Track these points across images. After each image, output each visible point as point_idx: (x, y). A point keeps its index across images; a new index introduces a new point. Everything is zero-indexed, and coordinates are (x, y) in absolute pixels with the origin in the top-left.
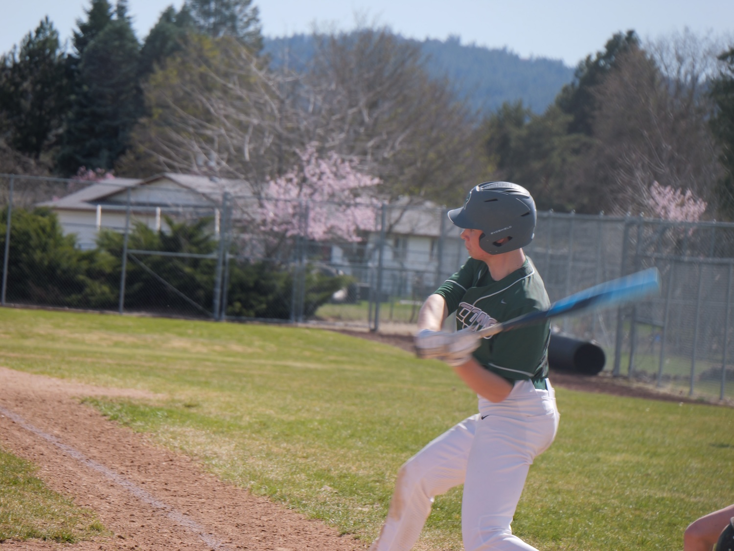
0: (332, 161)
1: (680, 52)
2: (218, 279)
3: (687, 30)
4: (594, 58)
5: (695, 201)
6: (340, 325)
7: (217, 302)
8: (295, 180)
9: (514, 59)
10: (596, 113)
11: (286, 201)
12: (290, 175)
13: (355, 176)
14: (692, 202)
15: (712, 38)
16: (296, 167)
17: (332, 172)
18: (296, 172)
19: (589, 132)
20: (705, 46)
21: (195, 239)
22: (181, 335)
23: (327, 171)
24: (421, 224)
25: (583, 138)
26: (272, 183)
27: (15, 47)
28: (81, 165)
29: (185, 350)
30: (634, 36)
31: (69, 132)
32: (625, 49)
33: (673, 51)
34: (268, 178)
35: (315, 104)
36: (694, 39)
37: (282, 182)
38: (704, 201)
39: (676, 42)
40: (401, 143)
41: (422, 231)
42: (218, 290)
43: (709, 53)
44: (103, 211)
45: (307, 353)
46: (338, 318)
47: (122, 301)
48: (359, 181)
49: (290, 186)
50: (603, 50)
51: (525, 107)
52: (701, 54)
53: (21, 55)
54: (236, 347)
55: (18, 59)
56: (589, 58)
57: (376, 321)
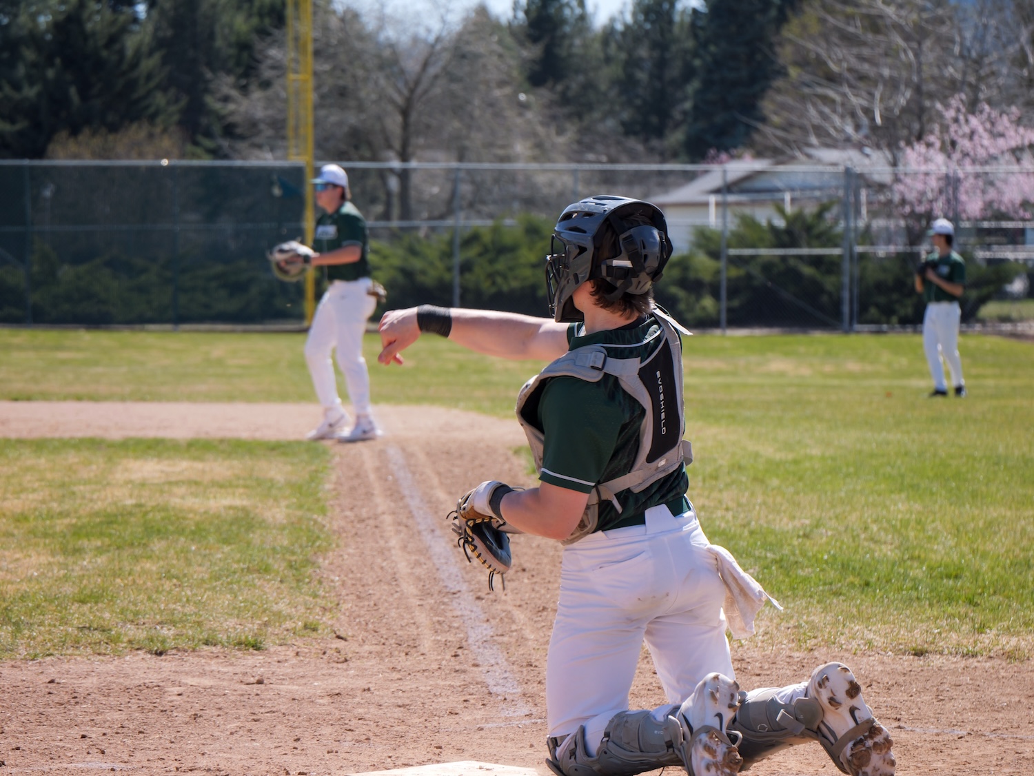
0: (985, 116)
2: (846, 280)
6: (1007, 327)
7: (846, 309)
8: (938, 145)
11: (926, 174)
13: (1016, 131)
16: (938, 127)
17: (986, 130)
18: (937, 133)
21: (816, 231)
22: (787, 354)
23: (980, 129)
26: (909, 151)
27: (625, 4)
28: (710, 146)
29: (782, 374)
31: (695, 107)
34: (902, 144)
35: (962, 45)
37: (921, 147)
42: (846, 295)
44: (718, 204)
46: (1005, 319)
47: (724, 317)
48: (1023, 137)
49: (932, 152)
53: (634, 14)
54: (853, 366)
55: (629, 18)
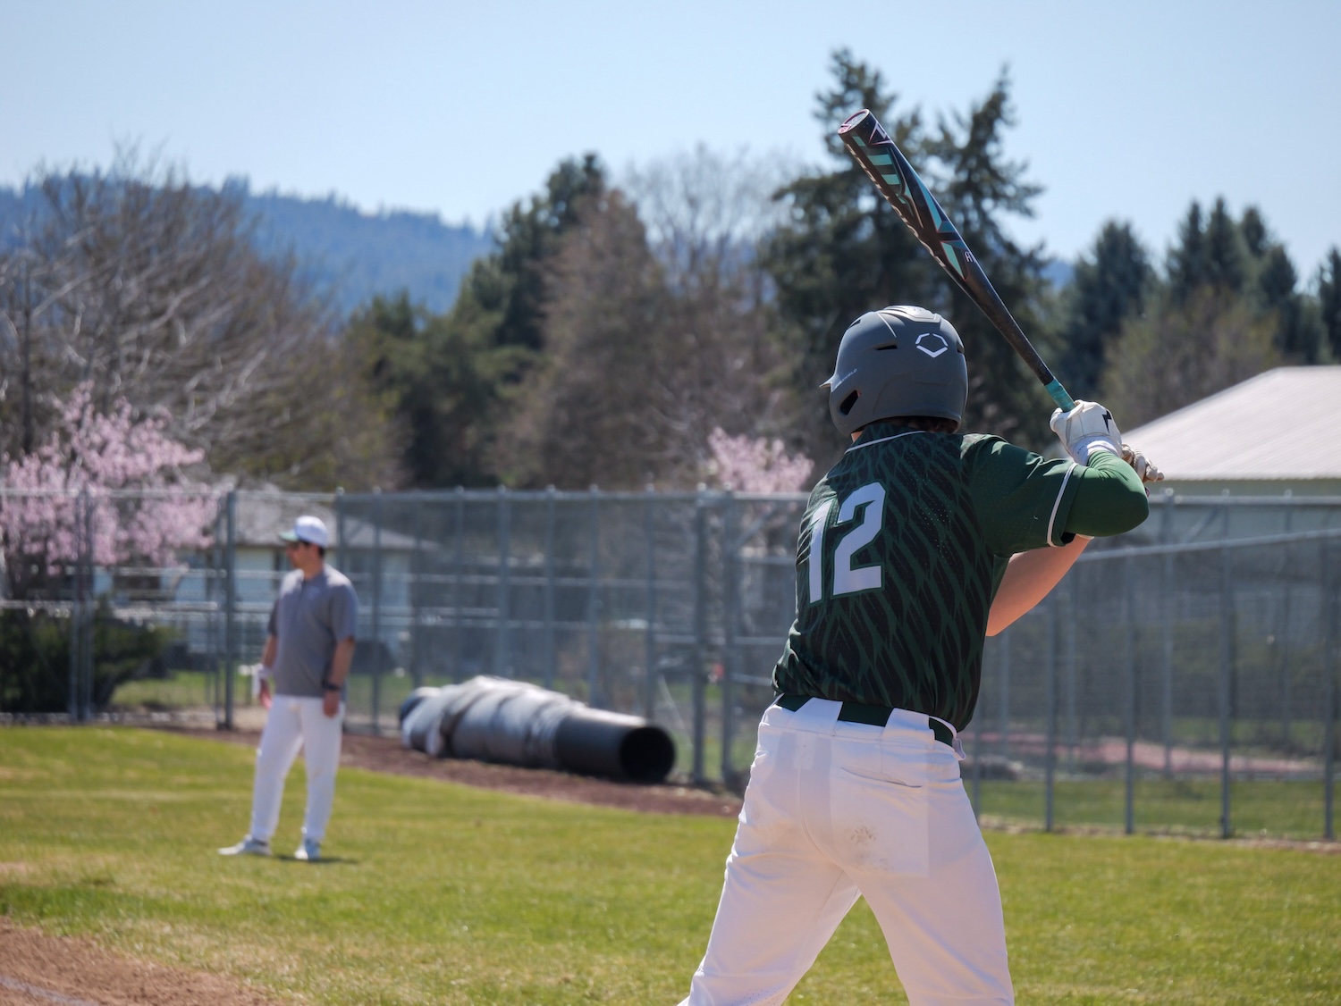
0: (122, 417)
1: (694, 190)
3: (701, 148)
4: (526, 208)
5: (791, 459)
6: (161, 717)
8: (57, 459)
9: (350, 216)
10: (548, 308)
11: (40, 499)
12: (46, 450)
14: (784, 460)
15: (749, 160)
16: (56, 435)
18: (56, 443)
19: (535, 341)
20: (735, 178)
23: (115, 440)
24: (259, 525)
25: (522, 352)
26: (14, 467)
30: (597, 165)
32: (583, 189)
33: (678, 188)
36: (714, 165)
37: (32, 464)
38: (809, 456)
39: (684, 172)
40: (248, 380)
41: (263, 538)
43: (745, 190)
45: (131, 774)
46: (154, 706)
48: (170, 454)
49: (47, 469)
50: (544, 193)
51: (414, 301)
52: (730, 191)
56: (517, 207)
57: (228, 705)
